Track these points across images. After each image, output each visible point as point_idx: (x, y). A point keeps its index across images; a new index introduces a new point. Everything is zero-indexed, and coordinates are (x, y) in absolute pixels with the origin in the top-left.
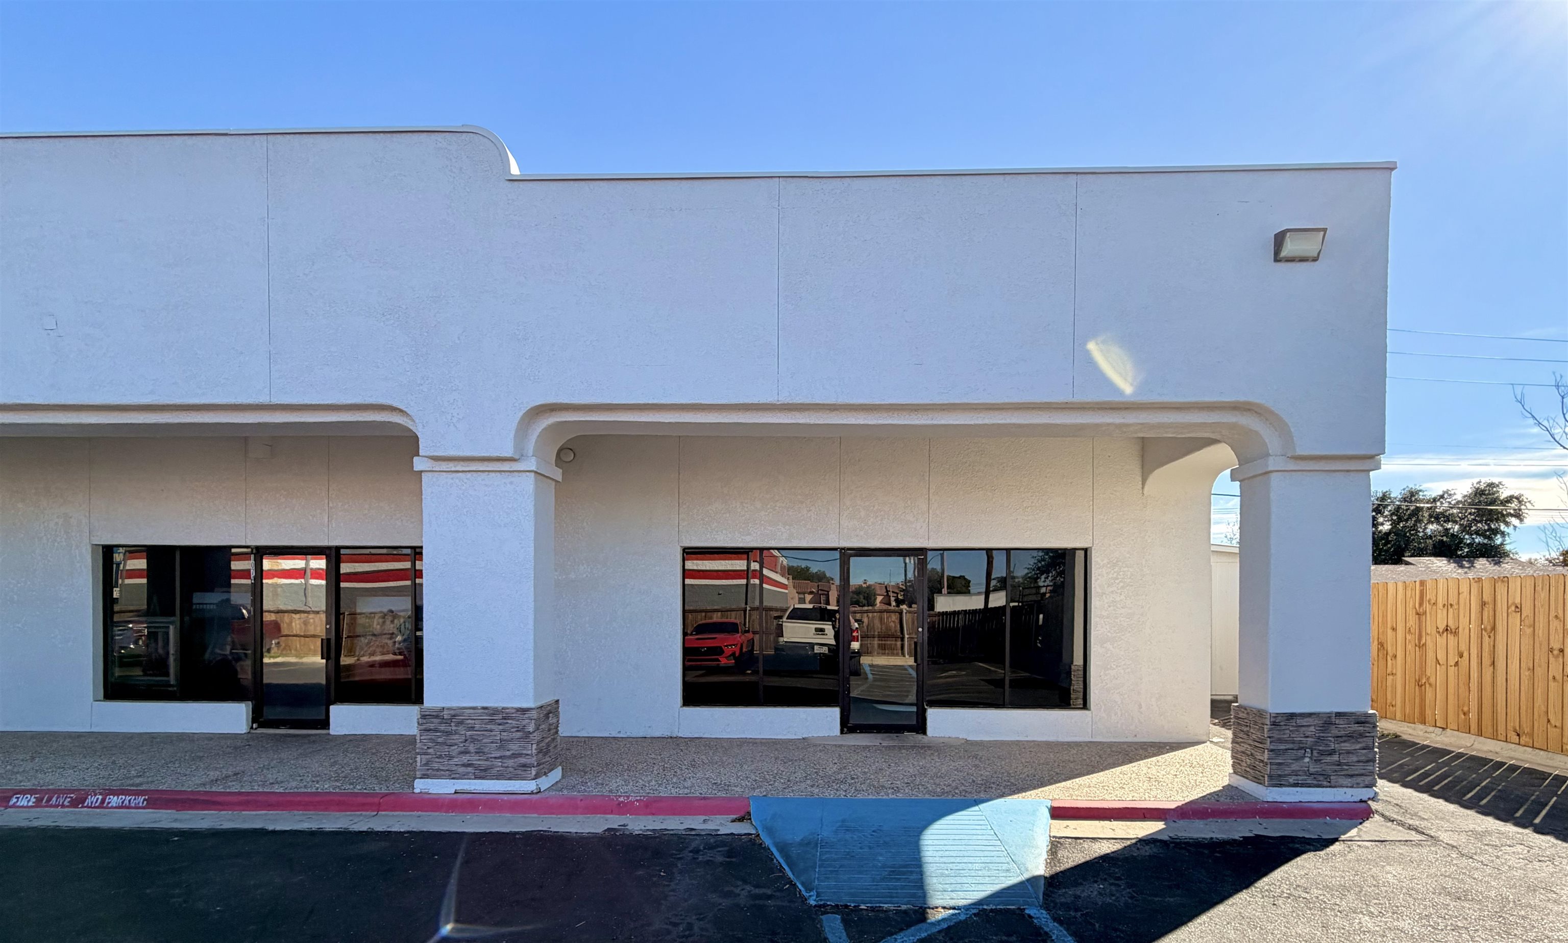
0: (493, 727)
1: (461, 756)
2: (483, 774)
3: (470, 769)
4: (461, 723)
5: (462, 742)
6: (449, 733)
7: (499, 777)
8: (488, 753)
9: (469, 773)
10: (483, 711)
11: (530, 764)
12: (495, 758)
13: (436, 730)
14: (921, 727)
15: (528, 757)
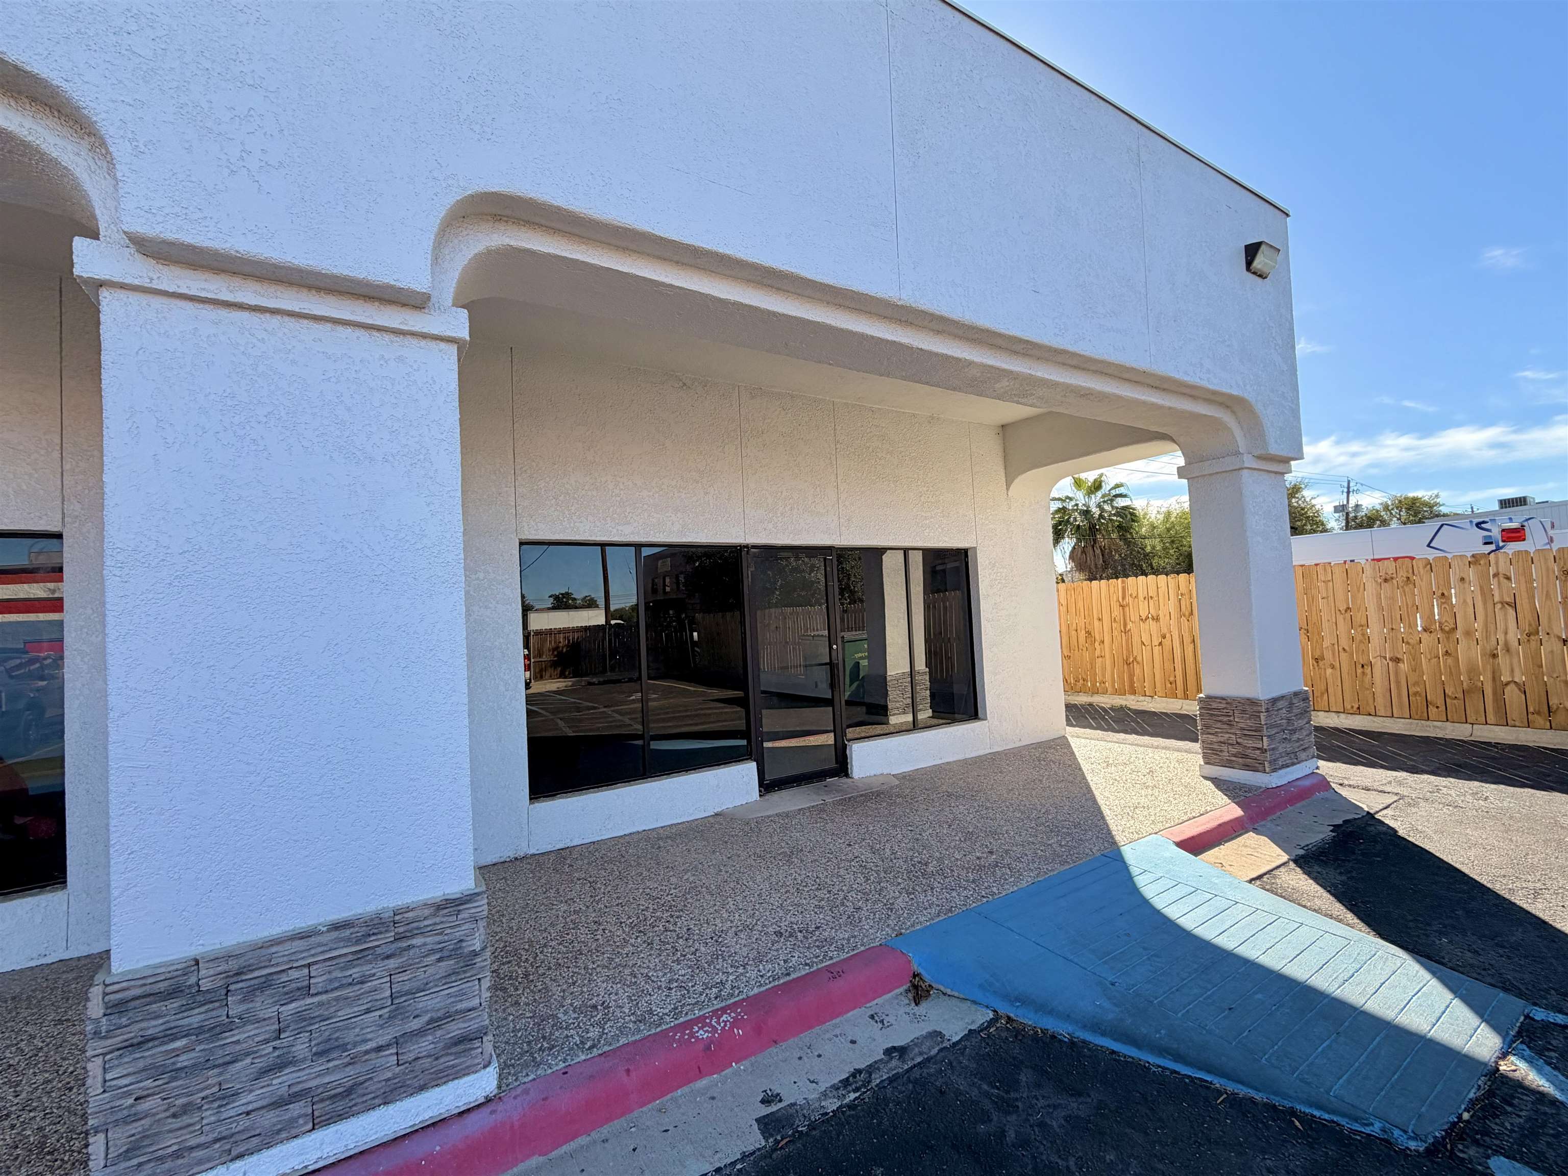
0: (367, 969)
1: (264, 1081)
2: (340, 1105)
3: (296, 1109)
4: (266, 984)
5: (267, 1041)
6: (216, 1031)
7: (388, 1097)
8: (355, 1045)
9: (293, 1121)
10: (335, 934)
11: (479, 1030)
12: (379, 1049)
13: (170, 1035)
14: (842, 767)
15: (473, 1014)
